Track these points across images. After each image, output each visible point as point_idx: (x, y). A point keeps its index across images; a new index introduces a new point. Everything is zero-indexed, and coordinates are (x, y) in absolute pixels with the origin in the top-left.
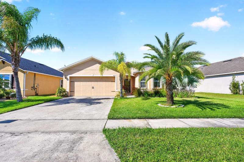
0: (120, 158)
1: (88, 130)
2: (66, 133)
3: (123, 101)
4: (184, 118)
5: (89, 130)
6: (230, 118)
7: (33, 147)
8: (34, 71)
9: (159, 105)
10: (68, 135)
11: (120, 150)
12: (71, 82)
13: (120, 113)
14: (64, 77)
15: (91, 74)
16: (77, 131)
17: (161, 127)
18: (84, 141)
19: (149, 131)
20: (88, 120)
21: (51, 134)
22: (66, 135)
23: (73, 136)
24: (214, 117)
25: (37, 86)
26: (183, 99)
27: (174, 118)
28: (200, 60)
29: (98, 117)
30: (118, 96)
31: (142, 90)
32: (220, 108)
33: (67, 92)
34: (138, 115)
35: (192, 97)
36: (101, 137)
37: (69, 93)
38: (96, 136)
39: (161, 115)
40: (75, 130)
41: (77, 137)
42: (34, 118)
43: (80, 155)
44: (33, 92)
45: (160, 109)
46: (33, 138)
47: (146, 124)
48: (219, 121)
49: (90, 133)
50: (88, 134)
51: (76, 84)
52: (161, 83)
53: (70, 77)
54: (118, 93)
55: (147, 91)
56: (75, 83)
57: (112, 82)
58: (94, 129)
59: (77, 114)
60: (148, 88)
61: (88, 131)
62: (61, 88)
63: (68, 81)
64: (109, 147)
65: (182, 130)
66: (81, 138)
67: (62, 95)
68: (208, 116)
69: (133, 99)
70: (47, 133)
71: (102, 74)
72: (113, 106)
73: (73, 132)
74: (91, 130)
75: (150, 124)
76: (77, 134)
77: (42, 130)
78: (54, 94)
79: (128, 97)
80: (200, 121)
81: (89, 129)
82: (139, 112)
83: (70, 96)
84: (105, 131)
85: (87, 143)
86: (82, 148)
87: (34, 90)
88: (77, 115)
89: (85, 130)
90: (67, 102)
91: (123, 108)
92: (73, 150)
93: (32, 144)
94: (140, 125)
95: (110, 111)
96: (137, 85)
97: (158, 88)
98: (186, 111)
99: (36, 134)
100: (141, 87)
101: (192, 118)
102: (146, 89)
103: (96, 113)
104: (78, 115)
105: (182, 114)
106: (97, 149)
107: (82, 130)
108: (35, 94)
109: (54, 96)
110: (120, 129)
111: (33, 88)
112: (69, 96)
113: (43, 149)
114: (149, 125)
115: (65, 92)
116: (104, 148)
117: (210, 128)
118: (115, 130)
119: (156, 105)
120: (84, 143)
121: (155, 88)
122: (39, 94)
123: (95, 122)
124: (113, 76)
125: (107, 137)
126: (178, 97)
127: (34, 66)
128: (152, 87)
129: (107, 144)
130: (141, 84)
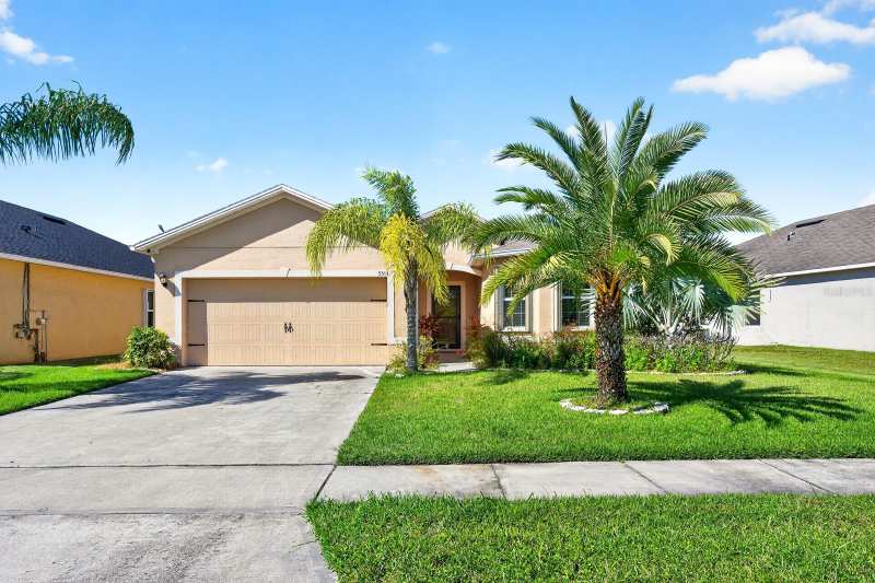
1: (250, 504)
2: (161, 520)
3: (419, 389)
4: (652, 458)
5: (254, 507)
6: (842, 455)
7: (34, 567)
8: (20, 254)
9: (566, 403)
10: (168, 525)
12: (189, 301)
13: (394, 439)
14: (157, 281)
15: (279, 268)
16: (206, 510)
17: (538, 495)
18: (229, 547)
19: (486, 508)
20: (255, 468)
21: (100, 521)
22: (162, 525)
23: (186, 527)
24: (777, 454)
25: (38, 322)
27: (611, 460)
30: (398, 363)
31: (505, 339)
32: (811, 414)
33: (174, 346)
34: (466, 447)
36: (298, 531)
37: (183, 352)
38: (278, 530)
39: (561, 448)
40: (198, 506)
41: (201, 534)
42: (32, 462)
44: (24, 348)
45: (570, 421)
46: (31, 535)
47: (488, 484)
48: (787, 467)
49: (258, 518)
50: (248, 521)
52: (591, 306)
53: (186, 281)
54: (399, 352)
55: (527, 342)
56: (210, 306)
57: (372, 301)
58: (274, 503)
59: (213, 441)
60: (536, 329)
61: (250, 510)
62: (147, 331)
63: (178, 301)
64: (323, 565)
65: (619, 504)
66: (219, 537)
67: (153, 361)
68: (750, 451)
69: (461, 378)
70: (84, 516)
71: (319, 267)
73: (193, 514)
74: (260, 507)
75: (503, 482)
76: (203, 520)
77: (68, 508)
78: (116, 358)
79: (443, 369)
80: (711, 471)
81: (253, 504)
82: (473, 435)
83: (189, 365)
84: (313, 508)
85: (240, 552)
86: (219, 571)
87: (29, 338)
88: (212, 448)
89: (240, 505)
91: (409, 419)
92: (182, 576)
93: (30, 556)
94: (464, 486)
95: (353, 433)
96: (489, 315)
97: (575, 329)
98: (667, 431)
99: (41, 521)
100: (505, 326)
101: (682, 458)
102: (522, 333)
103: (294, 441)
104: (217, 445)
105: (644, 443)
106: (274, 572)
107: (225, 506)
108: (30, 356)
109: (116, 366)
110: (373, 500)
111: (24, 329)
112: (183, 364)
113: (72, 572)
114: (500, 487)
115: (164, 345)
116: (303, 570)
117: (732, 495)
118: (353, 505)
119: (550, 405)
120: (226, 554)
121: (565, 330)
122: (50, 357)
123: (281, 474)
124: (377, 275)
125: (319, 530)
126: (659, 370)
127: (23, 227)
128: (553, 324)
129: (314, 558)
130: (505, 311)
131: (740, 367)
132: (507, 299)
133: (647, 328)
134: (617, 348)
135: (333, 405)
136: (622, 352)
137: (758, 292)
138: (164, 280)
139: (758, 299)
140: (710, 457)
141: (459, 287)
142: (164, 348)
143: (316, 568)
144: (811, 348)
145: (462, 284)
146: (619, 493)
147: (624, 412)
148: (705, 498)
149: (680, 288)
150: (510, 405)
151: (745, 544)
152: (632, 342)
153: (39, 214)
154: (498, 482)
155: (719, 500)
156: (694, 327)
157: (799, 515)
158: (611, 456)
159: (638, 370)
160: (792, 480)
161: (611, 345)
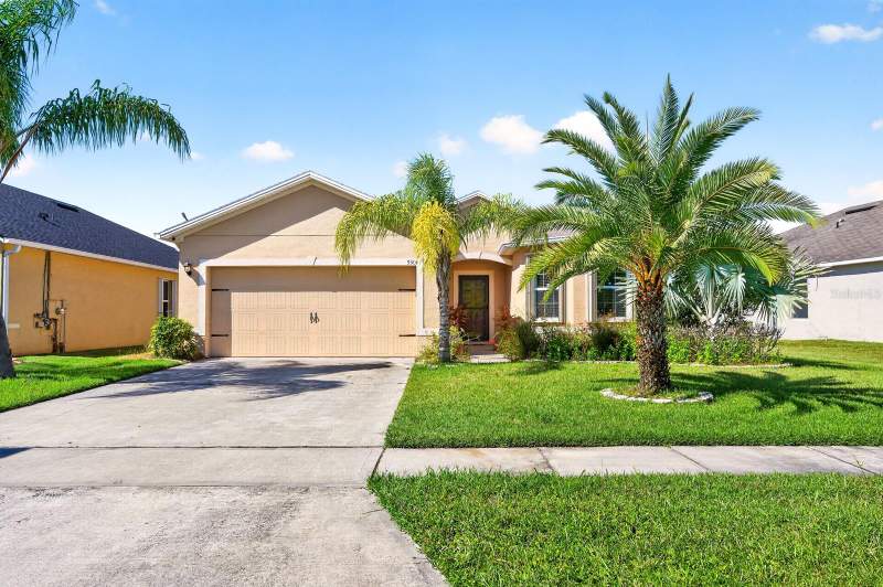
0: (430, 555)
1: (311, 480)
2: (232, 491)
3: (454, 379)
4: (698, 443)
5: (316, 482)
8: (42, 242)
9: (607, 393)
10: (241, 496)
11: (430, 535)
12: (213, 290)
13: (437, 424)
14: (182, 270)
15: (305, 257)
16: (272, 484)
17: (590, 471)
18: (304, 513)
19: (542, 482)
20: (306, 450)
21: (175, 491)
22: (235, 495)
23: (257, 497)
24: (825, 442)
25: (58, 312)
26: (721, 368)
27: (657, 445)
28: (784, 201)
29: (348, 440)
30: (428, 354)
31: (539, 330)
32: (861, 405)
33: (197, 336)
34: (509, 432)
35: (767, 359)
36: (364, 501)
37: (207, 343)
38: (345, 500)
39: (606, 433)
40: (264, 481)
41: (274, 502)
42: (89, 442)
43: (296, 548)
44: (43, 338)
45: (611, 409)
46: (116, 502)
47: (538, 464)
48: (835, 453)
49: (322, 491)
50: (314, 493)
51: (239, 300)
52: (628, 296)
53: (211, 270)
54: (429, 343)
55: (561, 333)
57: (400, 290)
58: (336, 479)
59: (258, 426)
60: (570, 319)
61: (314, 484)
62: (171, 320)
63: (203, 289)
64: (394, 528)
65: (667, 482)
66: (290, 506)
67: (177, 352)
68: (797, 438)
70: (158, 488)
71: (346, 256)
72: (405, 398)
73: (261, 488)
74: (322, 481)
75: (552, 462)
76: (271, 493)
77: (142, 480)
78: (139, 348)
79: (474, 361)
80: (759, 456)
81: (315, 479)
82: (517, 421)
83: (212, 357)
84: (376, 482)
86: (300, 532)
87: (48, 328)
88: (258, 432)
89: (302, 481)
90: (204, 381)
91: (449, 406)
92: (268, 535)
95: (395, 418)
96: (519, 306)
97: (612, 320)
98: (713, 419)
99: (120, 491)
100: (537, 317)
102: (557, 324)
103: (337, 426)
104: (264, 430)
105: (690, 430)
106: (351, 534)
107: (288, 481)
108: (49, 346)
109: (139, 356)
110: (432, 475)
111: (44, 318)
112: (206, 354)
113: (166, 531)
114: (550, 467)
115: (188, 335)
116: (377, 532)
118: (413, 480)
119: (591, 395)
120: (303, 519)
121: (601, 321)
123: (333, 455)
124: (406, 264)
125: (383, 501)
126: (701, 362)
127: (40, 215)
128: (588, 315)
129: (385, 522)
130: (537, 301)
131: (786, 360)
132: (539, 289)
133: (687, 318)
134: (659, 336)
135: (369, 395)
136: (663, 341)
137: (805, 281)
138: (188, 269)
139: (805, 288)
140: (757, 444)
141: (487, 276)
142: (188, 339)
143: (390, 530)
144: (864, 343)
145: (491, 274)
146: (668, 472)
147: (666, 401)
148: (753, 477)
149: (722, 277)
150: (550, 394)
151: (793, 513)
152: (673, 332)
153: (54, 202)
154: (547, 462)
155: (766, 479)
156: (737, 319)
157: (845, 492)
158: (657, 442)
159: (678, 362)
160: (841, 464)
161: (653, 333)
